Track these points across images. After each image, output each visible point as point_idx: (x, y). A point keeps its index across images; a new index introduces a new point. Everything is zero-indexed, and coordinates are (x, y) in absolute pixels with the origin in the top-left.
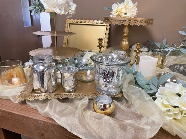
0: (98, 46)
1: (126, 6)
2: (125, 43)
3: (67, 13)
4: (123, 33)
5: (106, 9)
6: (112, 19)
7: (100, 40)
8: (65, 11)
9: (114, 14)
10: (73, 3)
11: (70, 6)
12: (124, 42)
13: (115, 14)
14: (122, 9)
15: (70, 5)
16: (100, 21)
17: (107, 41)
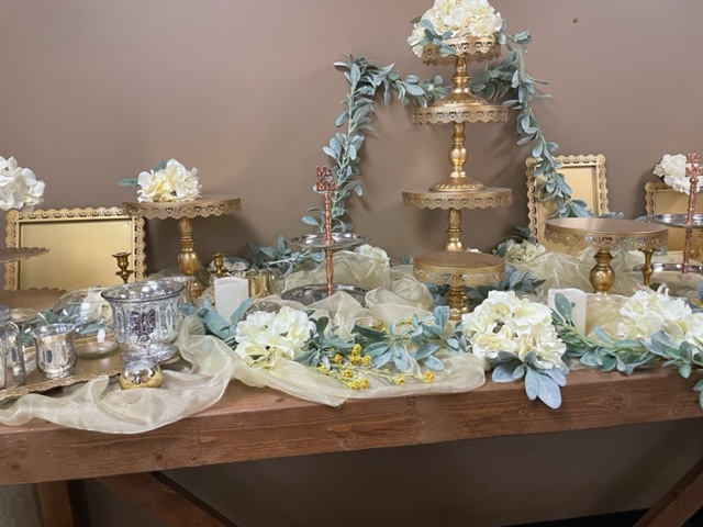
0: (118, 273)
1: (171, 176)
2: (189, 257)
3: (21, 205)
4: (180, 235)
5: (125, 184)
6: (144, 206)
7: (122, 258)
8: (16, 200)
9: (146, 195)
10: (35, 181)
11: (28, 187)
12: (187, 255)
13: (148, 196)
14: (163, 183)
15: (28, 184)
16: (114, 210)
17: (142, 257)
